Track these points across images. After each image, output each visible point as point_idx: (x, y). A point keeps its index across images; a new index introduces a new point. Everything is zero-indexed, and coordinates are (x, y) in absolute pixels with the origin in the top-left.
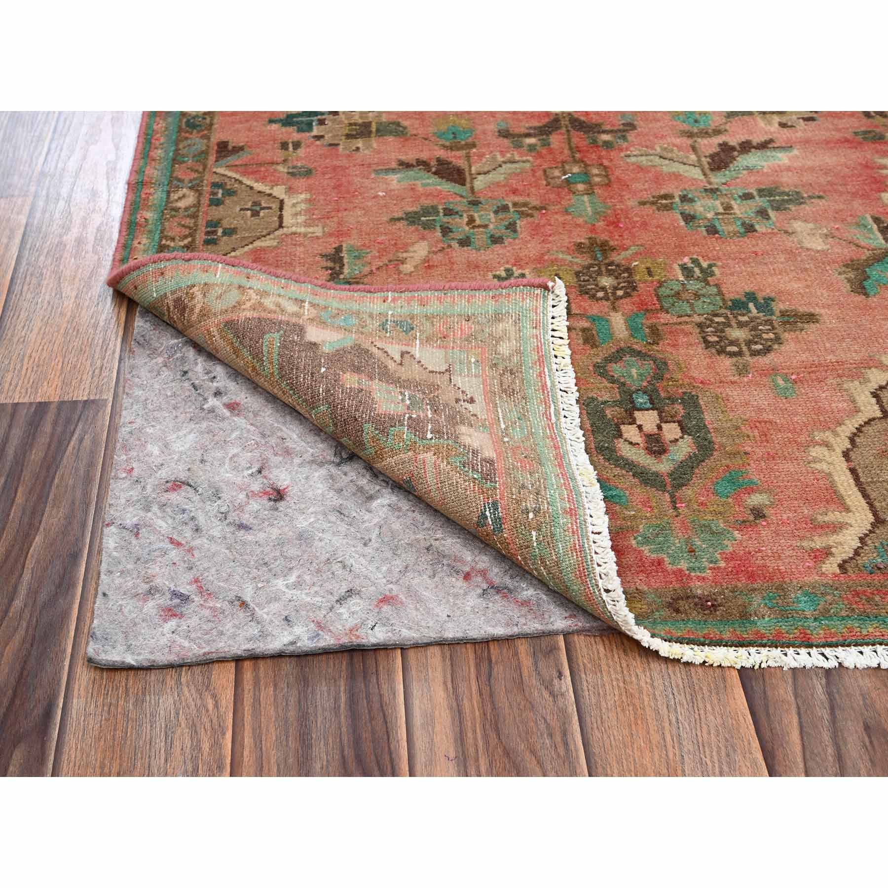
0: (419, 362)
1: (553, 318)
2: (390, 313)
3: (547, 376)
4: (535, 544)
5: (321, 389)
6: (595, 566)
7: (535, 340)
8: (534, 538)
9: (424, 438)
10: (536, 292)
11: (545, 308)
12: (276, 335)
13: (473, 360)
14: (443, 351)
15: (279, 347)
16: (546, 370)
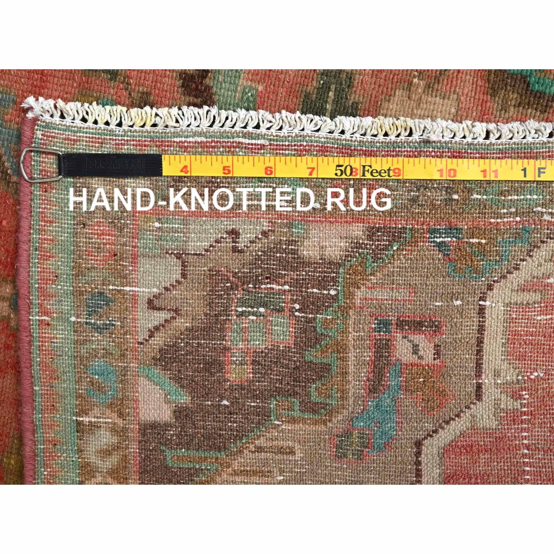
0: (166, 289)
1: (84, 120)
2: (73, 319)
3: (188, 140)
4: (485, 197)
5: (253, 404)
6: (525, 141)
7: (126, 147)
8: (479, 197)
9: (335, 298)
10: (40, 137)
11: (68, 128)
12: (168, 453)
13: (157, 225)
14: (141, 260)
15: (188, 449)
16: (177, 140)
